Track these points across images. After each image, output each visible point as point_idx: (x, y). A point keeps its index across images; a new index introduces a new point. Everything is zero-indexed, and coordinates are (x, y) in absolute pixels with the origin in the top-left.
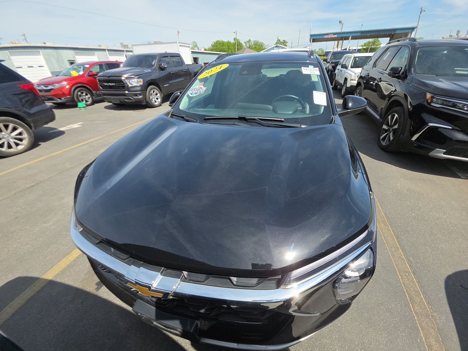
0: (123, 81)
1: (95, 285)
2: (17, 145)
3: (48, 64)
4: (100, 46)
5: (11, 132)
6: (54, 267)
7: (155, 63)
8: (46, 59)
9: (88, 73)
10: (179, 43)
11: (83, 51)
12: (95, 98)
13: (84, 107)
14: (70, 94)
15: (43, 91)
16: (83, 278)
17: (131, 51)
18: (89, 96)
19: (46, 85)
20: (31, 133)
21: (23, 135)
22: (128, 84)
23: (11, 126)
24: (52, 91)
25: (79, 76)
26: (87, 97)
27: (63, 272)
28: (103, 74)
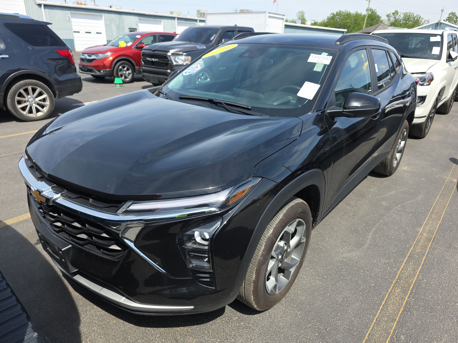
0: (168, 57)
1: (36, 241)
2: (38, 111)
3: (107, 31)
4: (172, 13)
5: (36, 97)
6: (14, 218)
7: (214, 39)
8: (107, 25)
9: (137, 45)
10: (269, 13)
11: (149, 18)
12: (136, 76)
13: (120, 84)
14: (110, 67)
15: (85, 61)
16: (31, 232)
17: (203, 21)
18: (130, 71)
19: (90, 54)
20: (53, 102)
21: (46, 102)
22: (173, 61)
23: (38, 90)
24: (93, 62)
25: (127, 48)
26: (127, 72)
27: (18, 223)
28: (149, 47)
